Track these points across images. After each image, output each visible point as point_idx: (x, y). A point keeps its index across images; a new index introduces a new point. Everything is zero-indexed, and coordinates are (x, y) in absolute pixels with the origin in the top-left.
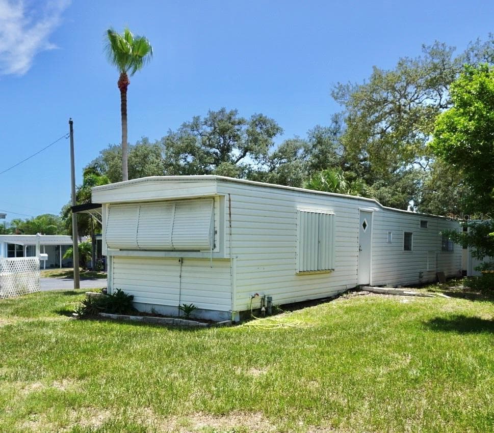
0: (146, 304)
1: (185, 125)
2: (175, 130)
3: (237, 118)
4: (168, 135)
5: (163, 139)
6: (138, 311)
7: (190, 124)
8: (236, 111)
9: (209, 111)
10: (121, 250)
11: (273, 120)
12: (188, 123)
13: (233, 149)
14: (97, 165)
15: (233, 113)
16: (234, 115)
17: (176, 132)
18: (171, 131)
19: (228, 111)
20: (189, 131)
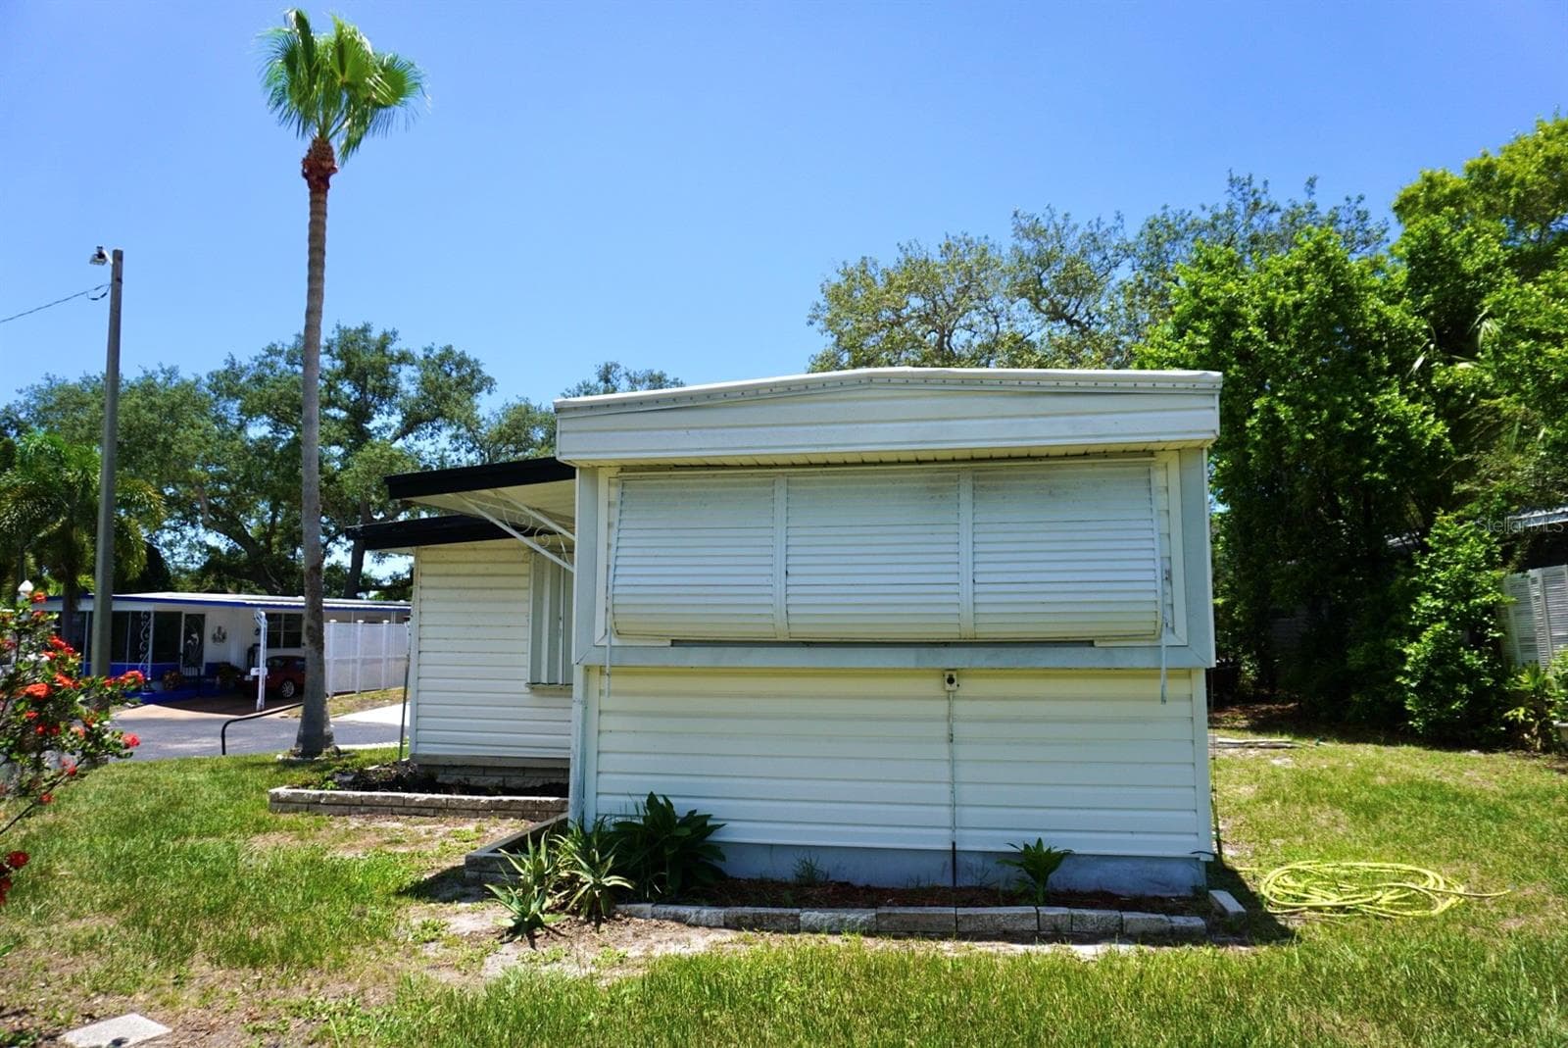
0: (772, 846)
1: (272, 351)
2: (244, 359)
3: (394, 348)
4: (226, 367)
5: (211, 376)
6: (725, 875)
7: (286, 349)
8: (395, 333)
9: (338, 327)
10: (674, 643)
11: (476, 361)
12: (279, 348)
13: (375, 416)
14: (8, 422)
15: (386, 339)
16: (393, 341)
17: (245, 362)
18: (233, 359)
19: (375, 335)
20: (282, 362)
